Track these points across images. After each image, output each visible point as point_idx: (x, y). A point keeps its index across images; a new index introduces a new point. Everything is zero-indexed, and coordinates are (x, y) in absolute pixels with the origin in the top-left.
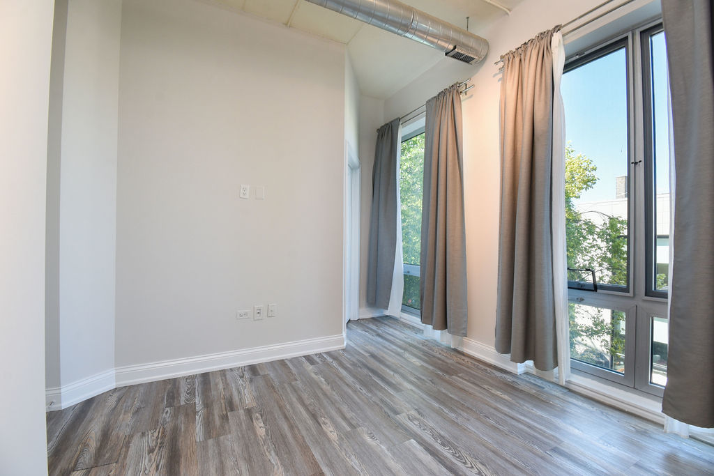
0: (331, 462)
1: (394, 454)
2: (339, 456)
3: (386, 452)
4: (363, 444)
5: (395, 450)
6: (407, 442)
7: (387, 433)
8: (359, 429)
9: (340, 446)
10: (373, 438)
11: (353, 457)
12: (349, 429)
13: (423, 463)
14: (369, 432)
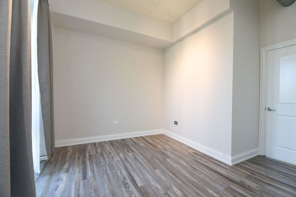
0: (172, 178)
1: (149, 180)
2: (170, 180)
3: (151, 181)
4: (161, 185)
5: (148, 182)
6: (142, 185)
7: (150, 190)
8: (164, 192)
9: (170, 184)
10: (157, 188)
11: (164, 180)
12: (169, 192)
13: (139, 177)
14: (158, 190)
